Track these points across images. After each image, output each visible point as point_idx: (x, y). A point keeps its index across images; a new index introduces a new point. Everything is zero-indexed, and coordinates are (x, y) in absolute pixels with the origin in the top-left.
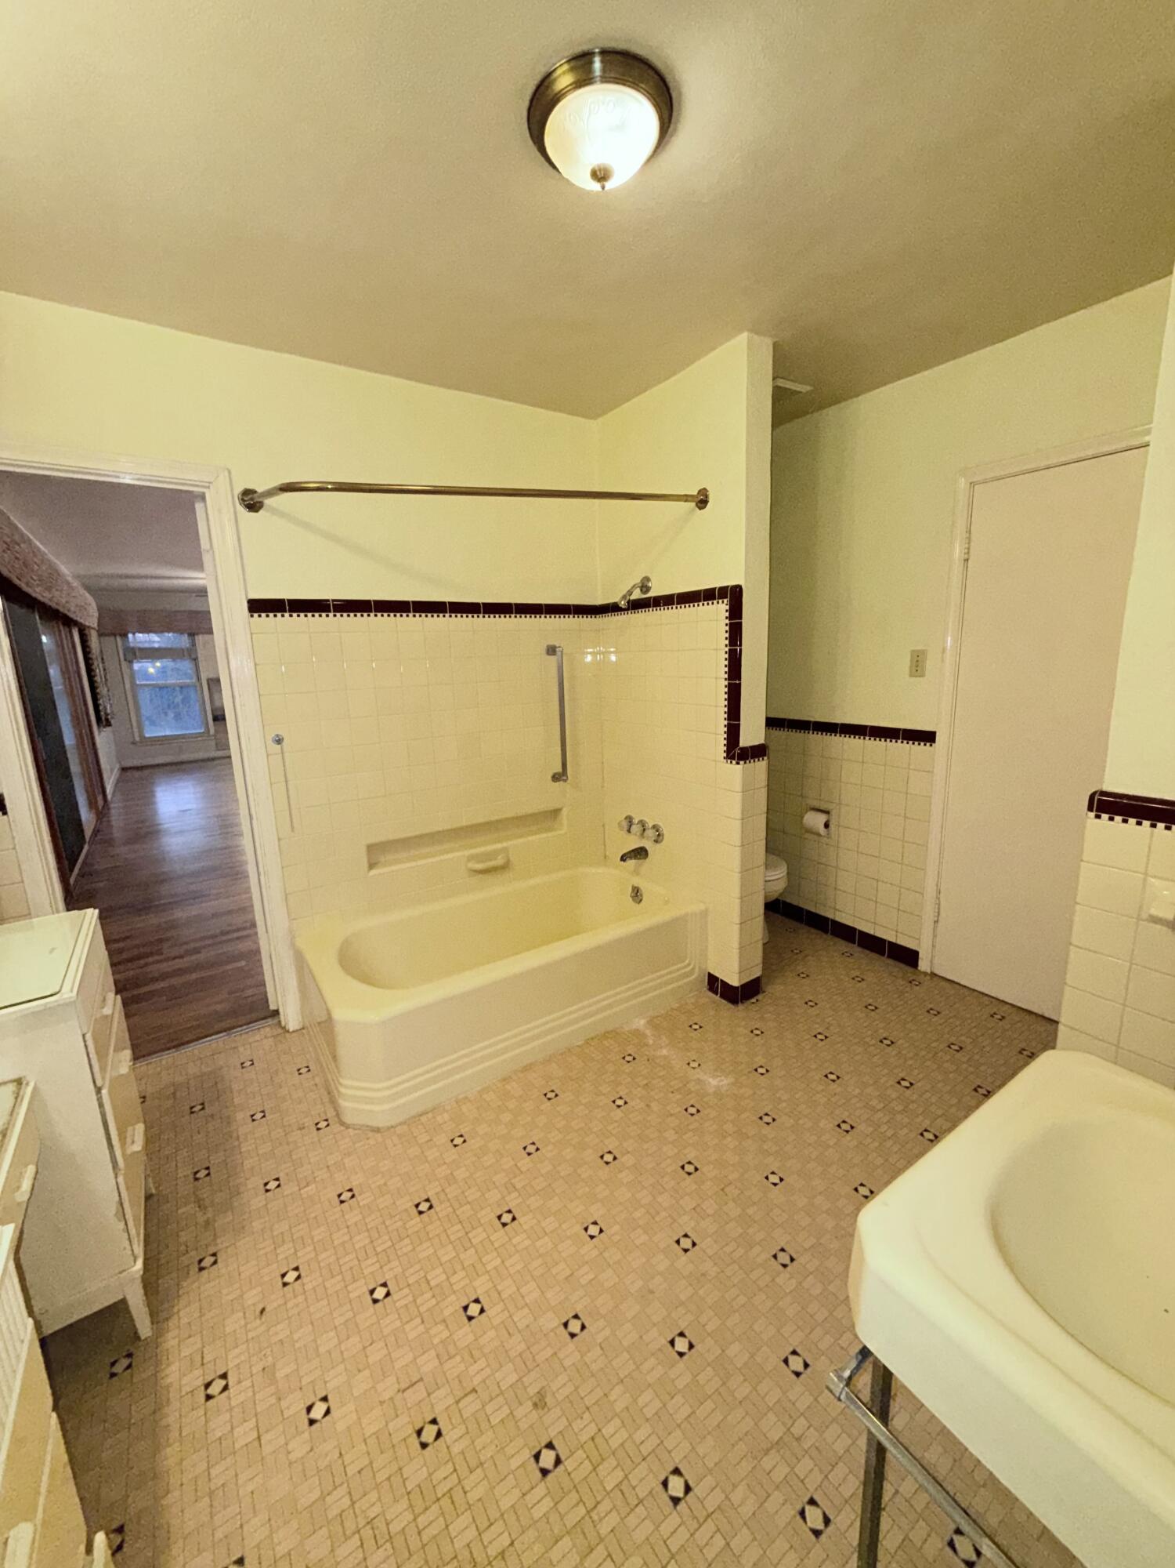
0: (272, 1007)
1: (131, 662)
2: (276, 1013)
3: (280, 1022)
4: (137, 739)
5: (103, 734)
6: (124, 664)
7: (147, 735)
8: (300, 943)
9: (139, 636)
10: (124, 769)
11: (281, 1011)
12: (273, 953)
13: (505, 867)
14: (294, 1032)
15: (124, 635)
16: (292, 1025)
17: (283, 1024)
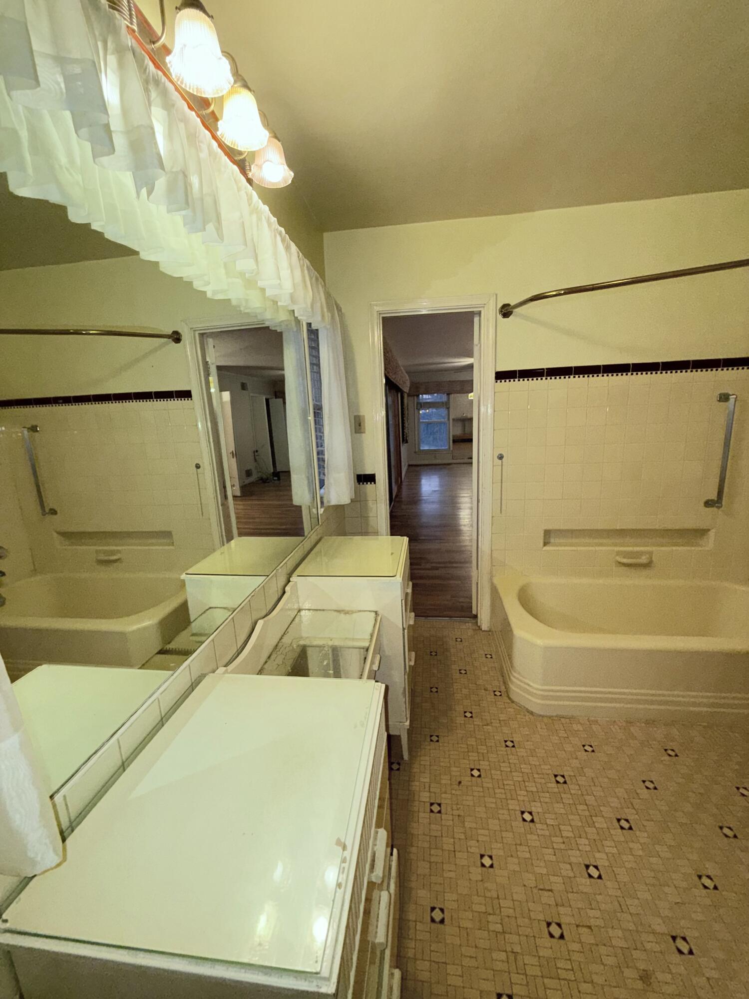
0: (474, 612)
1: (419, 410)
2: (476, 617)
3: (477, 622)
4: (417, 450)
5: (404, 447)
6: (416, 411)
7: (421, 449)
8: (496, 581)
9: (425, 396)
10: (409, 466)
11: (479, 616)
12: (479, 581)
13: (648, 565)
14: (484, 631)
15: (418, 396)
16: (485, 627)
17: (479, 624)
